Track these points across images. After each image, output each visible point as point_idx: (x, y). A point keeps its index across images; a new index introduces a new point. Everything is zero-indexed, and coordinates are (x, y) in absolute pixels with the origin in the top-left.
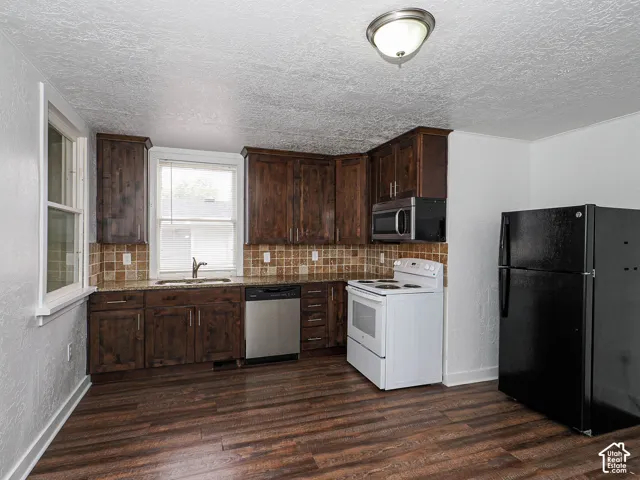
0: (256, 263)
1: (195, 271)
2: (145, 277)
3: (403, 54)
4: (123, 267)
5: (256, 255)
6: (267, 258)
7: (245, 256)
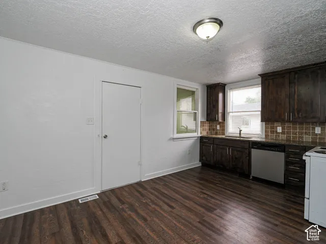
0: (272, 132)
1: (240, 134)
2: (223, 134)
3: (209, 37)
4: (217, 130)
5: (272, 128)
6: (279, 129)
7: (266, 128)
